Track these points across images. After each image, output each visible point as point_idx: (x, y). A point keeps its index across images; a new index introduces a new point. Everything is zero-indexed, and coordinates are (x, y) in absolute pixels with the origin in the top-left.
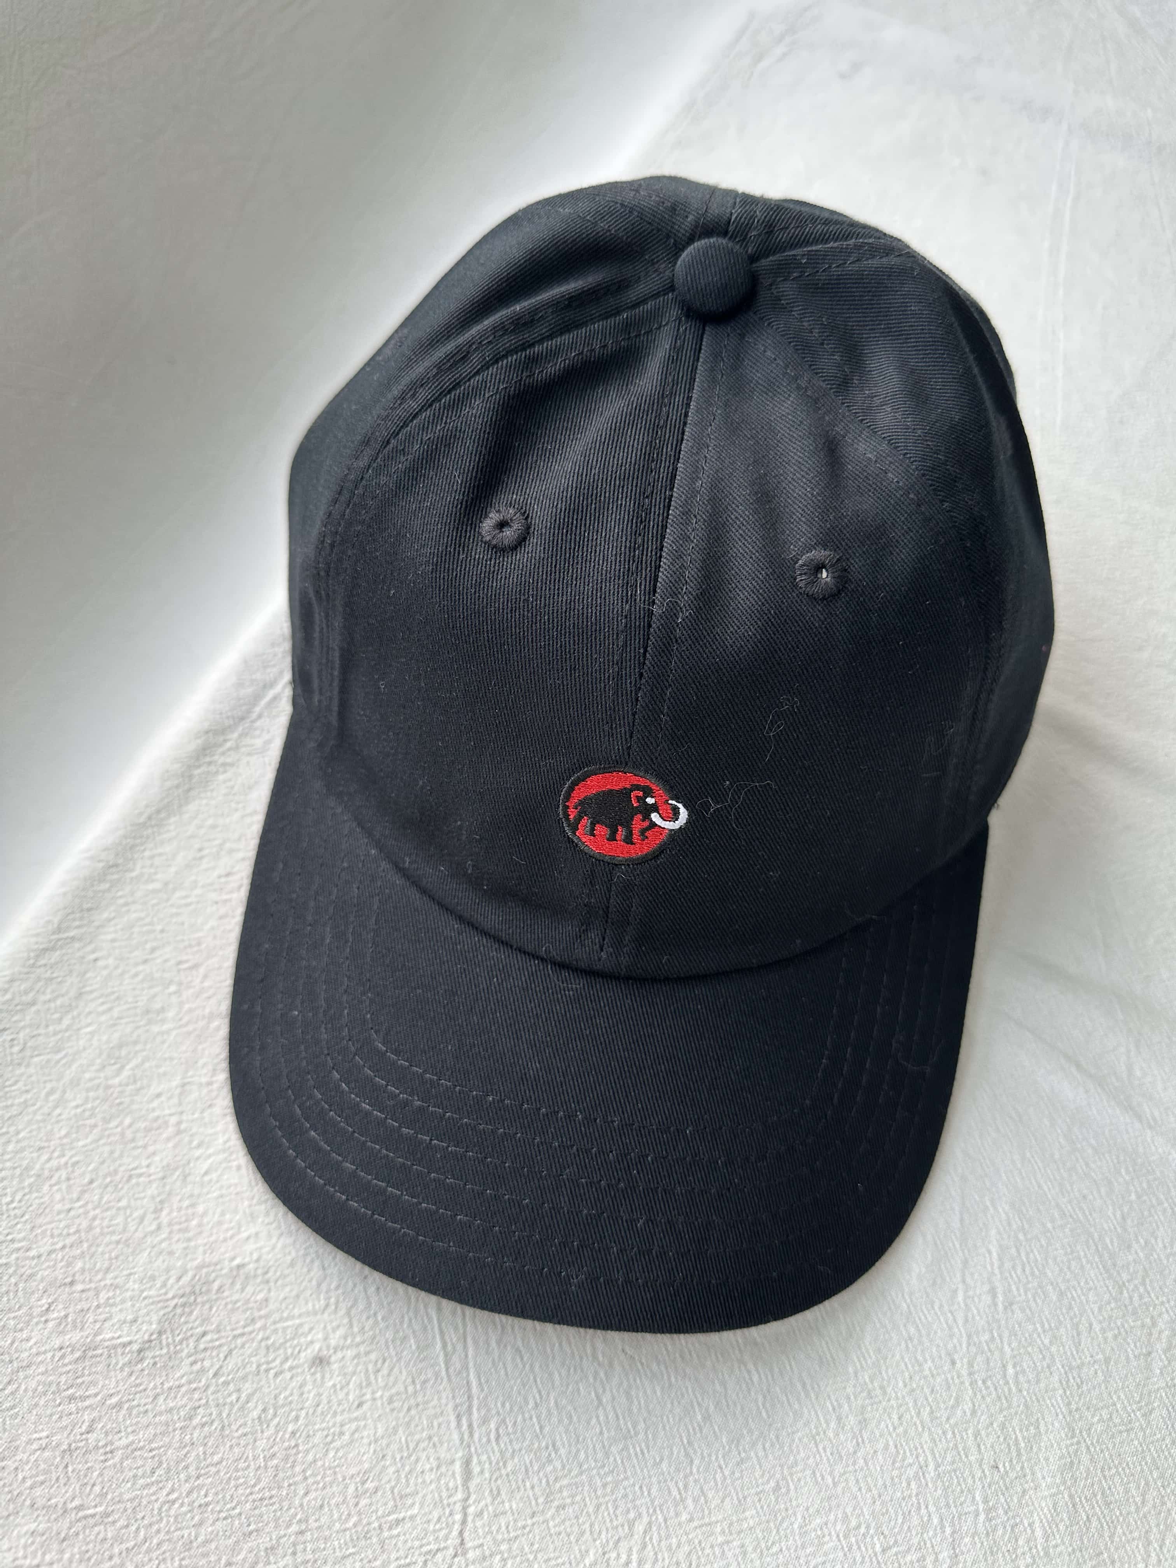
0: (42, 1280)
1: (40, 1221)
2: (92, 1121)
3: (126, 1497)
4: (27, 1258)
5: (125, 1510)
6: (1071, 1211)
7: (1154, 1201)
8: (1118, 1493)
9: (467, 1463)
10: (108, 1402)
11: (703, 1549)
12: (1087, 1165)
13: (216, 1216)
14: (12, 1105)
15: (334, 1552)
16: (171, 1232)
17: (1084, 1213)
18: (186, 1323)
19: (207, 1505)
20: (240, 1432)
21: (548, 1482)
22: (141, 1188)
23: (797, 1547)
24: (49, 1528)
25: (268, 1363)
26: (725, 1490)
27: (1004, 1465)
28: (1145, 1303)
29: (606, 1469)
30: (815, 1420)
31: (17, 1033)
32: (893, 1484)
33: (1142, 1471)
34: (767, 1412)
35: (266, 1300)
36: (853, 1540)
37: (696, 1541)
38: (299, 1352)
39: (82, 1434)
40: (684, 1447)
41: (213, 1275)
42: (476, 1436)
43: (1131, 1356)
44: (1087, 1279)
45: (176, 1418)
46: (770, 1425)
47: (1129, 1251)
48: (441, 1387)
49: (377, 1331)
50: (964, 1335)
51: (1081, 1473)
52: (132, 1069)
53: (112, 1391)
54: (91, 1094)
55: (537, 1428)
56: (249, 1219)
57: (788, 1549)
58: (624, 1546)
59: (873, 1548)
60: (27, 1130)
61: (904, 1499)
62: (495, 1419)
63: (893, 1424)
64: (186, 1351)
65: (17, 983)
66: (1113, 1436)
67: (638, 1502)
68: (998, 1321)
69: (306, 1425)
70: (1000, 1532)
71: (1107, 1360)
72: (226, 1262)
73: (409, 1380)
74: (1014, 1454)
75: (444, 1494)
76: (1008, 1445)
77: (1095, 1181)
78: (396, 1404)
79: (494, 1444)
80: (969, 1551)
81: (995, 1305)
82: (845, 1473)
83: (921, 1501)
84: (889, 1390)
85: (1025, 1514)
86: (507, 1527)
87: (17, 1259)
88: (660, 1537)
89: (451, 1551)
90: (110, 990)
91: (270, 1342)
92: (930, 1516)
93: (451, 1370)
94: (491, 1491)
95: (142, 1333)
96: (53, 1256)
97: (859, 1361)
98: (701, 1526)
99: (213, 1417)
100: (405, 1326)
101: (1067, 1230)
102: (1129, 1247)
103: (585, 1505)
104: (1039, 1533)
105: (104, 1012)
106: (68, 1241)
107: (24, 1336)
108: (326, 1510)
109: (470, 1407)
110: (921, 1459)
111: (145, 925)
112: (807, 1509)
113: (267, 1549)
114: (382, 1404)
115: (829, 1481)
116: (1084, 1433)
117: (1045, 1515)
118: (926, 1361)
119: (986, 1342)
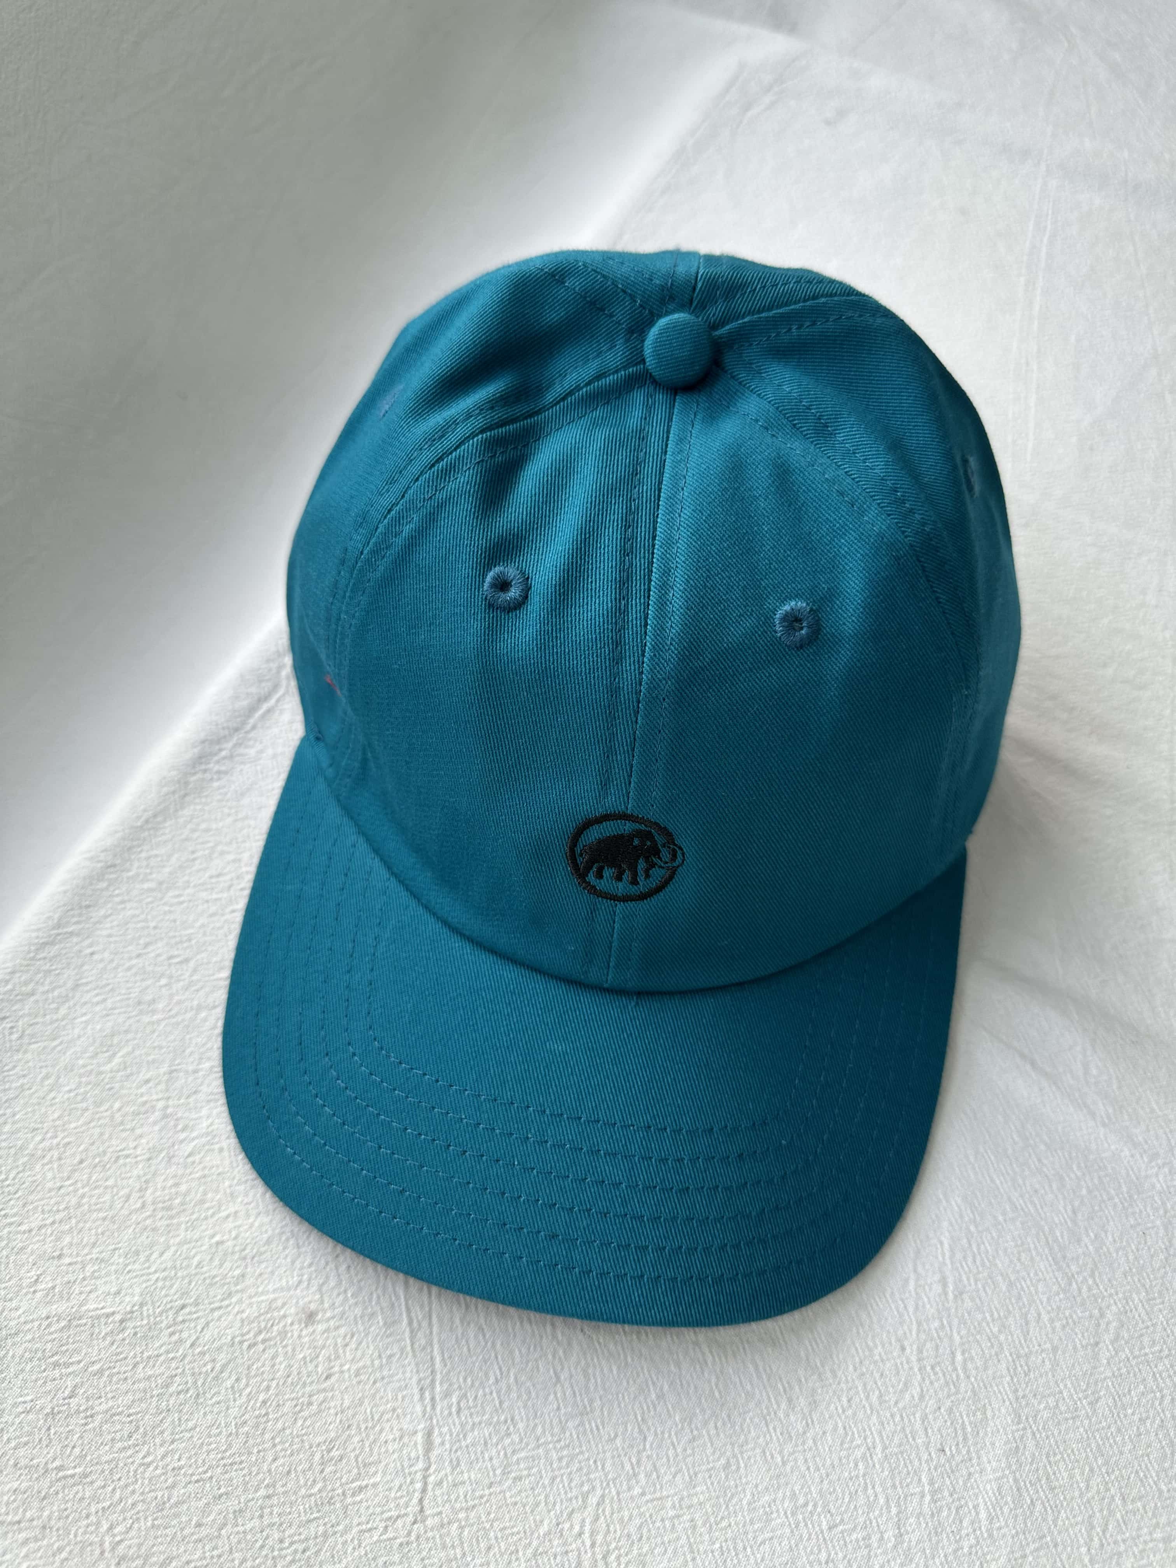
0: (32, 1253)
1: (31, 1198)
2: (84, 1105)
3: (104, 1459)
4: (18, 1232)
5: (103, 1471)
6: (1023, 1204)
7: (1105, 1197)
8: (1063, 1479)
9: (429, 1434)
10: (90, 1369)
11: (654, 1523)
12: (1039, 1160)
13: (199, 1195)
14: (10, 1089)
15: (299, 1516)
16: (154, 1210)
17: (1035, 1206)
18: (166, 1296)
19: (180, 1468)
20: (214, 1400)
21: (506, 1454)
22: (128, 1168)
23: (745, 1522)
24: (29, 1487)
25: (243, 1335)
26: (677, 1466)
27: (950, 1449)
28: (1094, 1295)
29: (562, 1443)
30: (766, 1401)
31: (17, 1021)
32: (841, 1464)
33: (1087, 1457)
34: (720, 1392)
35: (243, 1276)
36: (800, 1517)
37: (648, 1515)
38: (272, 1325)
39: (64, 1399)
40: (638, 1424)
41: (194, 1251)
42: (438, 1408)
43: (1079, 1346)
44: (1036, 1271)
45: (153, 1385)
46: (723, 1405)
47: (1079, 1244)
48: (406, 1362)
49: (347, 1308)
50: (914, 1323)
51: (1026, 1458)
52: (123, 1056)
53: (93, 1359)
54: (84, 1080)
55: (497, 1402)
56: (229, 1199)
57: (737, 1524)
58: (576, 1517)
59: (820, 1525)
60: (23, 1112)
61: (851, 1479)
62: (457, 1393)
63: (842, 1406)
64: (165, 1322)
65: (18, 975)
66: (1059, 1423)
67: (592, 1476)
68: (948, 1309)
69: (277, 1395)
70: (945, 1514)
71: (1055, 1349)
72: (207, 1240)
73: (376, 1354)
74: (961, 1439)
75: (406, 1464)
76: (955, 1429)
77: (1046, 1176)
78: (362, 1377)
79: (455, 1417)
80: (913, 1531)
81: (946, 1294)
82: (794, 1452)
83: (868, 1481)
84: (839, 1373)
85: (970, 1497)
86: (465, 1496)
87: (10, 1233)
88: (612, 1509)
89: (411, 1518)
90: (104, 982)
91: (244, 1315)
92: (876, 1496)
93: (416, 1346)
94: (451, 1461)
95: (124, 1304)
96: (43, 1231)
97: (811, 1345)
98: (652, 1500)
99: (189, 1385)
100: (374, 1303)
101: (1018, 1223)
102: (1079, 1241)
103: (541, 1477)
104: (983, 1515)
105: (98, 1003)
106: (58, 1217)
107: (13, 1305)
108: (293, 1476)
109: (433, 1381)
110: (869, 1441)
111: (139, 922)
112: (756, 1486)
113: (235, 1511)
114: (350, 1377)
115: (779, 1459)
116: (1030, 1419)
117: (989, 1498)
118: (876, 1346)
119: (936, 1329)
